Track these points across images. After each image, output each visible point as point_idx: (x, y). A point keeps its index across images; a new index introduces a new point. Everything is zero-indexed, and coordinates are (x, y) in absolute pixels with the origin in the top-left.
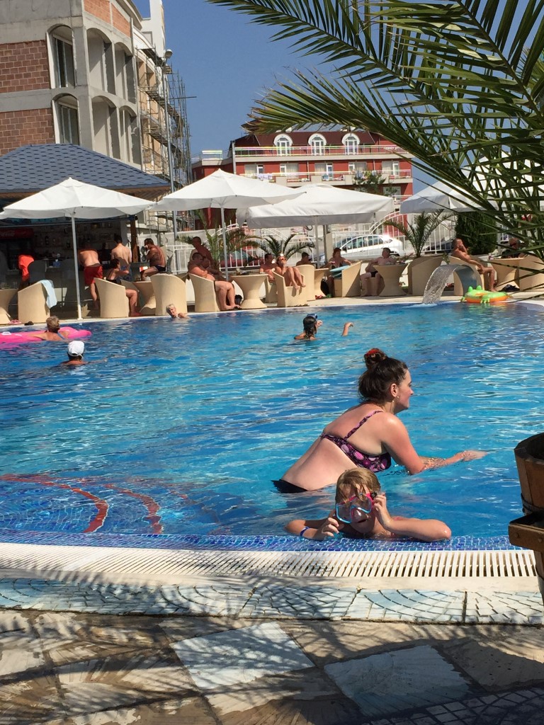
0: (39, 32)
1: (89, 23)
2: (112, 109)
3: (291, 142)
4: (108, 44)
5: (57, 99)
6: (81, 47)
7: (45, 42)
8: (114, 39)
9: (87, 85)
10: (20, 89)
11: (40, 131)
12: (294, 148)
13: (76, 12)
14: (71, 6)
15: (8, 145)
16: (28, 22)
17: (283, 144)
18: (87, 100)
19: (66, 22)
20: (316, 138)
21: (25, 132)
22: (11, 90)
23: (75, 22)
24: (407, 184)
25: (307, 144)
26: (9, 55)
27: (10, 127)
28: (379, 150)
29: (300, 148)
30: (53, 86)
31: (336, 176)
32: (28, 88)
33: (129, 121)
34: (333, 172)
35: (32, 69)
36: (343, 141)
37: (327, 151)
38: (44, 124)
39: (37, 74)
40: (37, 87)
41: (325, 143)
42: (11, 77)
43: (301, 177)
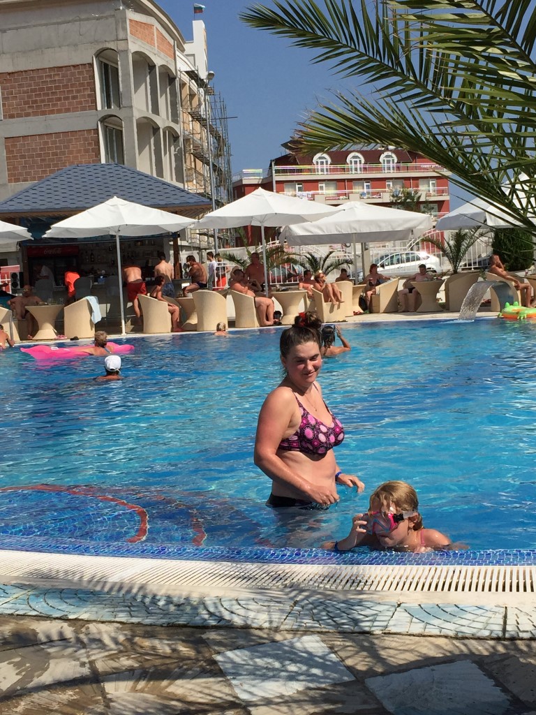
0: (86, 55)
1: (134, 46)
2: (156, 129)
3: (329, 161)
4: (152, 67)
5: (103, 120)
6: (126, 69)
7: (91, 65)
8: (158, 61)
9: (131, 107)
10: (68, 110)
11: (86, 151)
12: (332, 167)
13: (121, 36)
14: (116, 29)
15: (55, 165)
16: (76, 45)
17: (322, 163)
18: (131, 121)
19: (112, 46)
20: (354, 157)
21: (71, 152)
22: (59, 111)
23: (121, 46)
24: (444, 201)
25: (345, 163)
26: (57, 78)
27: (57, 148)
28: (416, 168)
29: (339, 166)
30: (99, 108)
31: (373, 194)
32: (75, 110)
33: (172, 141)
34: (370, 190)
35: (78, 91)
36: (381, 160)
37: (365, 169)
38: (90, 144)
39: (84, 96)
40: (84, 109)
41: (363, 161)
42: (59, 99)
43: (339, 195)
